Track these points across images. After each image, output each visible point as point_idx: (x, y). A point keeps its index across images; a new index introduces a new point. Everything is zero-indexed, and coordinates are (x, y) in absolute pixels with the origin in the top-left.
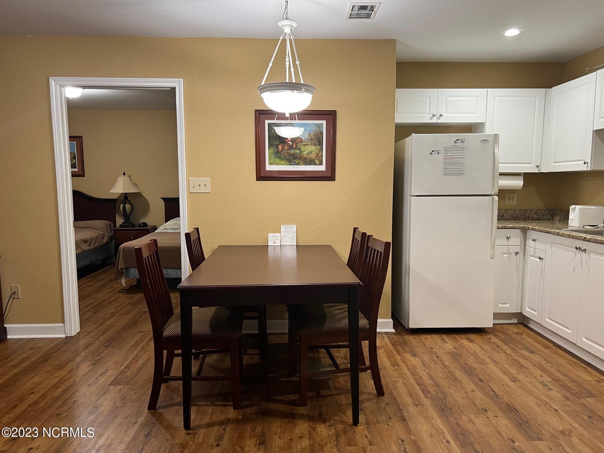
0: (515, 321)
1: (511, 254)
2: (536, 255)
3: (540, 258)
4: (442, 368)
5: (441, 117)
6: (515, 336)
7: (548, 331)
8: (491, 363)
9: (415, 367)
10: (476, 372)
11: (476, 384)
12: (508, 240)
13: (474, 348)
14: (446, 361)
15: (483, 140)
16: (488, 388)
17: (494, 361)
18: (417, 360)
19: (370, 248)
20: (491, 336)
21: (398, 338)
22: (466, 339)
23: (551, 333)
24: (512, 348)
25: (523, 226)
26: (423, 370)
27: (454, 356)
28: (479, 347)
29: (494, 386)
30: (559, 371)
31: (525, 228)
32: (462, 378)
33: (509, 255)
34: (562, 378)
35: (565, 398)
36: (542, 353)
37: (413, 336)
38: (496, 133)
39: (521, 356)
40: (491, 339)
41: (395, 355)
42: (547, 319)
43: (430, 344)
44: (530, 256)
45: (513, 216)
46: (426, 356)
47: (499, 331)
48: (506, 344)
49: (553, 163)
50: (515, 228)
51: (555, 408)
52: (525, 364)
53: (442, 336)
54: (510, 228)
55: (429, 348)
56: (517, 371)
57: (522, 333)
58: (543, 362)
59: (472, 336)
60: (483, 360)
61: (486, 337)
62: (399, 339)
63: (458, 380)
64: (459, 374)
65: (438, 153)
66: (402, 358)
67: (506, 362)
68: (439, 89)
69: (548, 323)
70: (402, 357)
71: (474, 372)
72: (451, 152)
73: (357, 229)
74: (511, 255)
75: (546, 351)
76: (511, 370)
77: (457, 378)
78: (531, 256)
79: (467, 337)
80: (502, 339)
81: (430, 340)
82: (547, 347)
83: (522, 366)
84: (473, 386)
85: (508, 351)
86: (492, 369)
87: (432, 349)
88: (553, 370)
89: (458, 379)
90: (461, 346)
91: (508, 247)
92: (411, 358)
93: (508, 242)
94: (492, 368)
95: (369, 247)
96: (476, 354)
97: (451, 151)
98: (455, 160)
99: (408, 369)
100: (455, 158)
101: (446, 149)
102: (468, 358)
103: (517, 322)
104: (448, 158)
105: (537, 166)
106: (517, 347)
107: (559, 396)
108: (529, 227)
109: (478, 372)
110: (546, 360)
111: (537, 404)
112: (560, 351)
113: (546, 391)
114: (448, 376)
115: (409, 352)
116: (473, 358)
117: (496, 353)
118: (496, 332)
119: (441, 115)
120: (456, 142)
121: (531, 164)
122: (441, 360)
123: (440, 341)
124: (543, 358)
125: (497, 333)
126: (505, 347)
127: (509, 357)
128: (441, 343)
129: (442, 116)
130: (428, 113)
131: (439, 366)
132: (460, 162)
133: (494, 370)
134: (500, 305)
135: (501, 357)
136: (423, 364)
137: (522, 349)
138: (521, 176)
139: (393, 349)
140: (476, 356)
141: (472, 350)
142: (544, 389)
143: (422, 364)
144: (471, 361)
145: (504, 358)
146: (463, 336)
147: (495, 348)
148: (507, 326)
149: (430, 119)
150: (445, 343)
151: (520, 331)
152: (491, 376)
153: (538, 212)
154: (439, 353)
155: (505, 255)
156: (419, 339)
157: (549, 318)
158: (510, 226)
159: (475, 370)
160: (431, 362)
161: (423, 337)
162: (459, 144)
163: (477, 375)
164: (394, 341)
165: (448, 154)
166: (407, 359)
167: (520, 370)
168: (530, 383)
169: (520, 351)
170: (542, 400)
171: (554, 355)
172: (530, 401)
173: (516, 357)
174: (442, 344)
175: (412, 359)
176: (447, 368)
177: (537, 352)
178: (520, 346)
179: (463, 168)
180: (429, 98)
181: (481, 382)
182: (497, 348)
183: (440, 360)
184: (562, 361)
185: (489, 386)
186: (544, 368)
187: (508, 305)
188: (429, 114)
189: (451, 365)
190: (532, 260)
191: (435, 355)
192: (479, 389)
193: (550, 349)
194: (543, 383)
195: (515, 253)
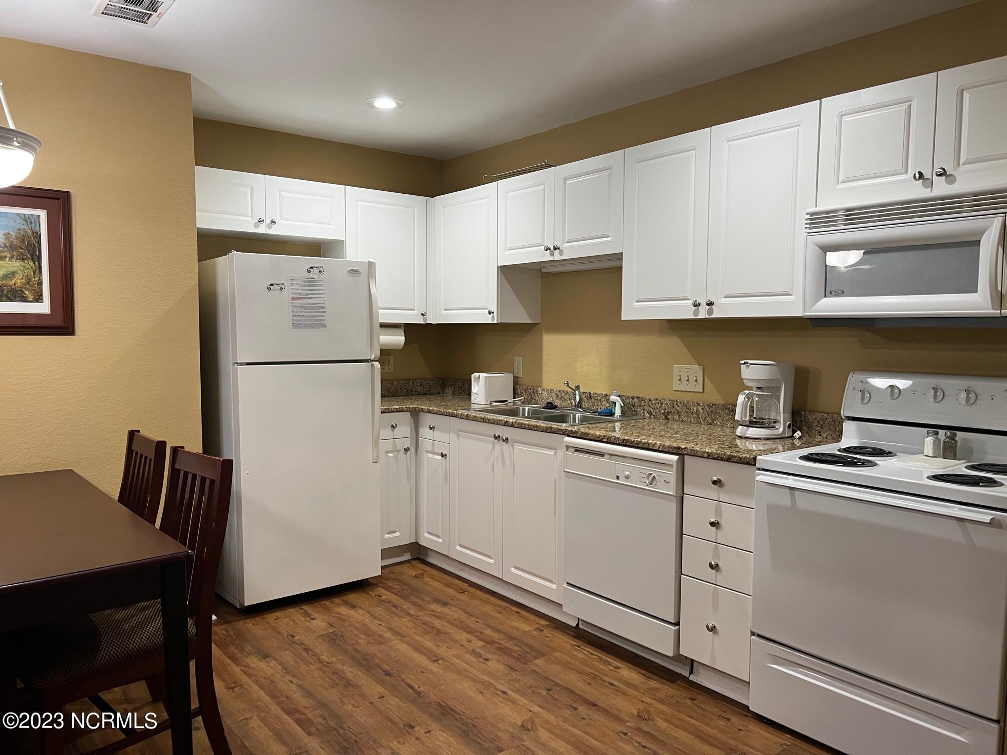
0: (407, 557)
1: (398, 451)
2: (435, 451)
3: (442, 455)
4: (321, 669)
5: (274, 226)
6: (414, 583)
7: (458, 564)
8: (394, 638)
9: (272, 681)
10: (377, 661)
11: (382, 682)
12: (393, 431)
13: (360, 618)
14: (323, 653)
15: (352, 270)
16: (403, 684)
17: (397, 633)
18: (272, 664)
19: (182, 473)
20: (381, 591)
21: (225, 629)
22: (343, 604)
23: (462, 567)
24: (416, 605)
25: (413, 407)
26: (288, 681)
27: (334, 640)
28: (367, 614)
29: (411, 679)
30: (489, 626)
31: (417, 410)
32: (357, 678)
33: (396, 453)
34: (496, 636)
35: (509, 669)
36: (459, 603)
37: (252, 620)
38: (371, 260)
39: (431, 614)
40: (382, 596)
41: (229, 665)
42: (458, 547)
43: (287, 629)
44: (426, 453)
45: (391, 390)
46: (286, 652)
47: (389, 579)
48: (405, 598)
49: (445, 310)
50: (403, 411)
51: (502, 689)
52: (442, 627)
53: (303, 607)
54: (396, 410)
55: (288, 636)
56: (434, 642)
57: (422, 574)
58: (464, 617)
59: (352, 597)
60: (380, 636)
61: (373, 594)
62: (227, 631)
63: (353, 684)
64: (351, 672)
65: (281, 289)
66: (243, 668)
67: (414, 630)
68: (266, 176)
69: (460, 552)
70: (244, 666)
71: (373, 661)
72: (303, 288)
73: (136, 433)
74: (398, 454)
75: (461, 596)
76: (425, 642)
77: (350, 679)
78: (428, 452)
79: (345, 600)
80: (398, 591)
81: (284, 620)
82: (461, 591)
83: (439, 632)
84: (379, 689)
85: (413, 611)
86: (398, 649)
87: (293, 636)
88: (480, 627)
89: (352, 681)
90: (339, 619)
91: (394, 442)
92: (261, 663)
93: (393, 433)
94: (398, 646)
95: (180, 470)
96: (367, 628)
97: (303, 285)
98: (310, 301)
99: (262, 687)
100: (310, 298)
101: (295, 283)
102: (356, 638)
103: (410, 558)
104: (298, 298)
105: (422, 314)
106: (422, 600)
107: (500, 667)
108: (422, 409)
109: (380, 660)
110: (467, 613)
111: (477, 690)
112: (479, 593)
113: (483, 665)
114: (334, 681)
115: (254, 653)
116: (364, 637)
117: (396, 619)
118: (385, 582)
119: (273, 222)
120: (309, 272)
121: (414, 310)
122: (313, 653)
123: (302, 619)
124: (461, 609)
125: (387, 583)
126: (406, 605)
127: (415, 620)
128: (305, 620)
129: (275, 223)
130: (250, 215)
131: (314, 667)
132: (318, 305)
133: (402, 650)
134: (387, 535)
135: (404, 624)
136: (285, 669)
137: (429, 603)
138: (401, 328)
139: (223, 654)
140: (369, 633)
141: (358, 622)
142: (479, 662)
143: (284, 671)
144: (363, 642)
145: (410, 625)
146: (337, 600)
147: (392, 611)
148: (397, 567)
149: (254, 226)
150: (312, 621)
151: (419, 572)
152: (401, 662)
153: (423, 383)
154: (306, 643)
155: (391, 455)
156: (264, 623)
157: (460, 545)
158: (396, 408)
159: (373, 657)
160: (299, 663)
161: (271, 617)
162: (315, 275)
163: (378, 666)
164: (220, 638)
165: (297, 291)
166: (254, 668)
167: (438, 638)
168: (458, 657)
169: (428, 606)
170: (482, 682)
171: (475, 602)
172: (467, 688)
173: (426, 618)
174: (308, 623)
175: (262, 665)
176: (329, 667)
177: (452, 603)
178: (427, 598)
179: (323, 316)
180: (250, 189)
181: (389, 677)
182: (394, 609)
183: (312, 655)
184: (487, 608)
185: (403, 680)
186: (468, 626)
187: (398, 533)
188: (252, 217)
189: (334, 659)
190: (430, 459)
191: (301, 646)
192: (389, 691)
193: (466, 593)
194: (473, 652)
195: (405, 449)
